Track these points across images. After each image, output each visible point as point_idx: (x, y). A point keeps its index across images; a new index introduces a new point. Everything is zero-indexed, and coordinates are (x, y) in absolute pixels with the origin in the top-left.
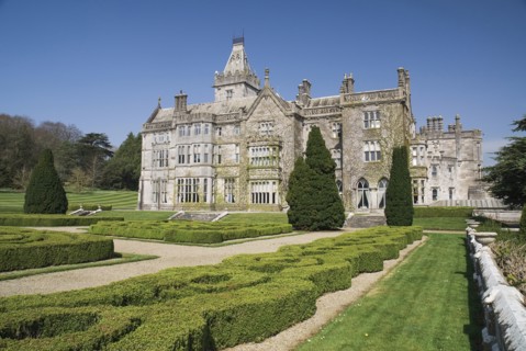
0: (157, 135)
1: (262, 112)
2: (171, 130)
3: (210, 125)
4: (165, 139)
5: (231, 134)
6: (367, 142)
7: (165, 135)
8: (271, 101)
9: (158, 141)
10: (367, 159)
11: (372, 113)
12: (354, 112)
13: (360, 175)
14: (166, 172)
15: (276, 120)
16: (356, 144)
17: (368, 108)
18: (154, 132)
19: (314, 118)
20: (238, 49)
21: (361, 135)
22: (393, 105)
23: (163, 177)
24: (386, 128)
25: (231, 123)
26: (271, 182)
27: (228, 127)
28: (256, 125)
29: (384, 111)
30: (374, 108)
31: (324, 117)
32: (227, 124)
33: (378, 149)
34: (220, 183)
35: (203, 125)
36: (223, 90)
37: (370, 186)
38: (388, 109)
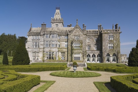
0: (34, 37)
1: (76, 33)
2: (40, 35)
3: (57, 35)
4: (38, 38)
5: (63, 38)
6: (109, 44)
7: (37, 37)
8: (79, 30)
9: (35, 39)
10: (109, 48)
11: (111, 35)
12: (106, 35)
13: (108, 53)
14: (38, 50)
15: (80, 35)
16: (106, 44)
17: (110, 34)
18: (33, 35)
19: (89, 36)
20: (58, 11)
21: (108, 42)
22: (117, 34)
23: (37, 51)
24: (115, 40)
25: (63, 35)
26: (81, 54)
27: (62, 36)
28: (74, 36)
29: (115, 35)
30: (112, 34)
31: (92, 36)
32: (62, 35)
33: (112, 46)
34: (60, 53)
35: (55, 35)
36: (54, 24)
37: (111, 56)
38: (116, 35)
